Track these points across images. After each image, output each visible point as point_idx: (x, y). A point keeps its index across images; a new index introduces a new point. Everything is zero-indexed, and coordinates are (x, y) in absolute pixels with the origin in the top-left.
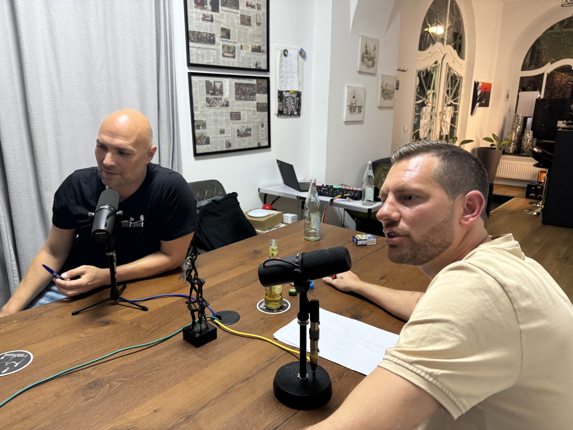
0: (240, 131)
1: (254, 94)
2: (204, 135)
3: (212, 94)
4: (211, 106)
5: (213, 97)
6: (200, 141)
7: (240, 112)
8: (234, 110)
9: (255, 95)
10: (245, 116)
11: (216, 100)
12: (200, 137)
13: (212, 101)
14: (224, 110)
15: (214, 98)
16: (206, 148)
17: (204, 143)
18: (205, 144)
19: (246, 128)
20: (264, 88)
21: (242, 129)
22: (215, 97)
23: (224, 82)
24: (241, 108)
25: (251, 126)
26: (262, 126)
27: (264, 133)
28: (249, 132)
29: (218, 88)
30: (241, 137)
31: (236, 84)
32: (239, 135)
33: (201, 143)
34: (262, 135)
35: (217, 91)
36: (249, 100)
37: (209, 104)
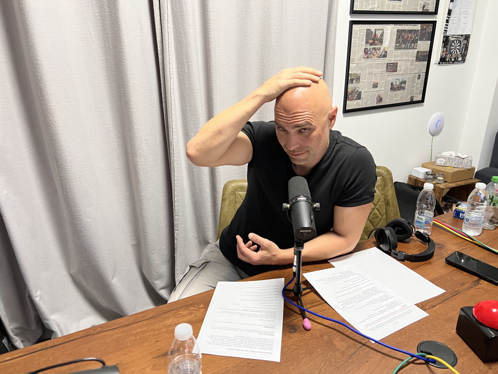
0: (394, 84)
1: (416, 41)
2: (356, 90)
3: (371, 44)
4: (368, 57)
5: (372, 47)
6: (352, 97)
7: (397, 63)
8: (391, 61)
9: (417, 43)
10: (401, 67)
11: (374, 51)
12: (352, 92)
13: (369, 52)
14: (382, 61)
15: (373, 49)
16: (357, 104)
17: (355, 98)
18: (356, 100)
19: (401, 80)
20: (428, 33)
21: (396, 82)
22: (374, 46)
23: (385, 29)
24: (398, 59)
25: (406, 78)
26: (419, 78)
27: (419, 85)
28: (403, 85)
29: (379, 37)
30: (394, 90)
31: (398, 31)
32: (393, 88)
34: (417, 89)
35: (377, 40)
36: (409, 49)
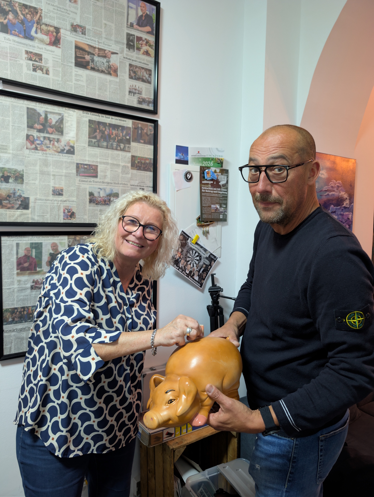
1: (128, 141)
2: (17, 194)
3: (39, 131)
4: (36, 149)
5: (42, 135)
7: (97, 166)
8: (86, 160)
9: (130, 144)
10: (104, 172)
11: (47, 142)
12: (9, 196)
13: (38, 142)
14: (65, 158)
15: (45, 138)
16: (21, 215)
18: (18, 209)
19: (108, 192)
20: (148, 135)
21: (99, 193)
22: (47, 135)
23: (66, 115)
24: (99, 160)
25: (117, 189)
29: (54, 123)
30: (96, 204)
31: (90, 121)
33: (9, 205)
35: (51, 127)
36: (116, 149)
37: (33, 146)
